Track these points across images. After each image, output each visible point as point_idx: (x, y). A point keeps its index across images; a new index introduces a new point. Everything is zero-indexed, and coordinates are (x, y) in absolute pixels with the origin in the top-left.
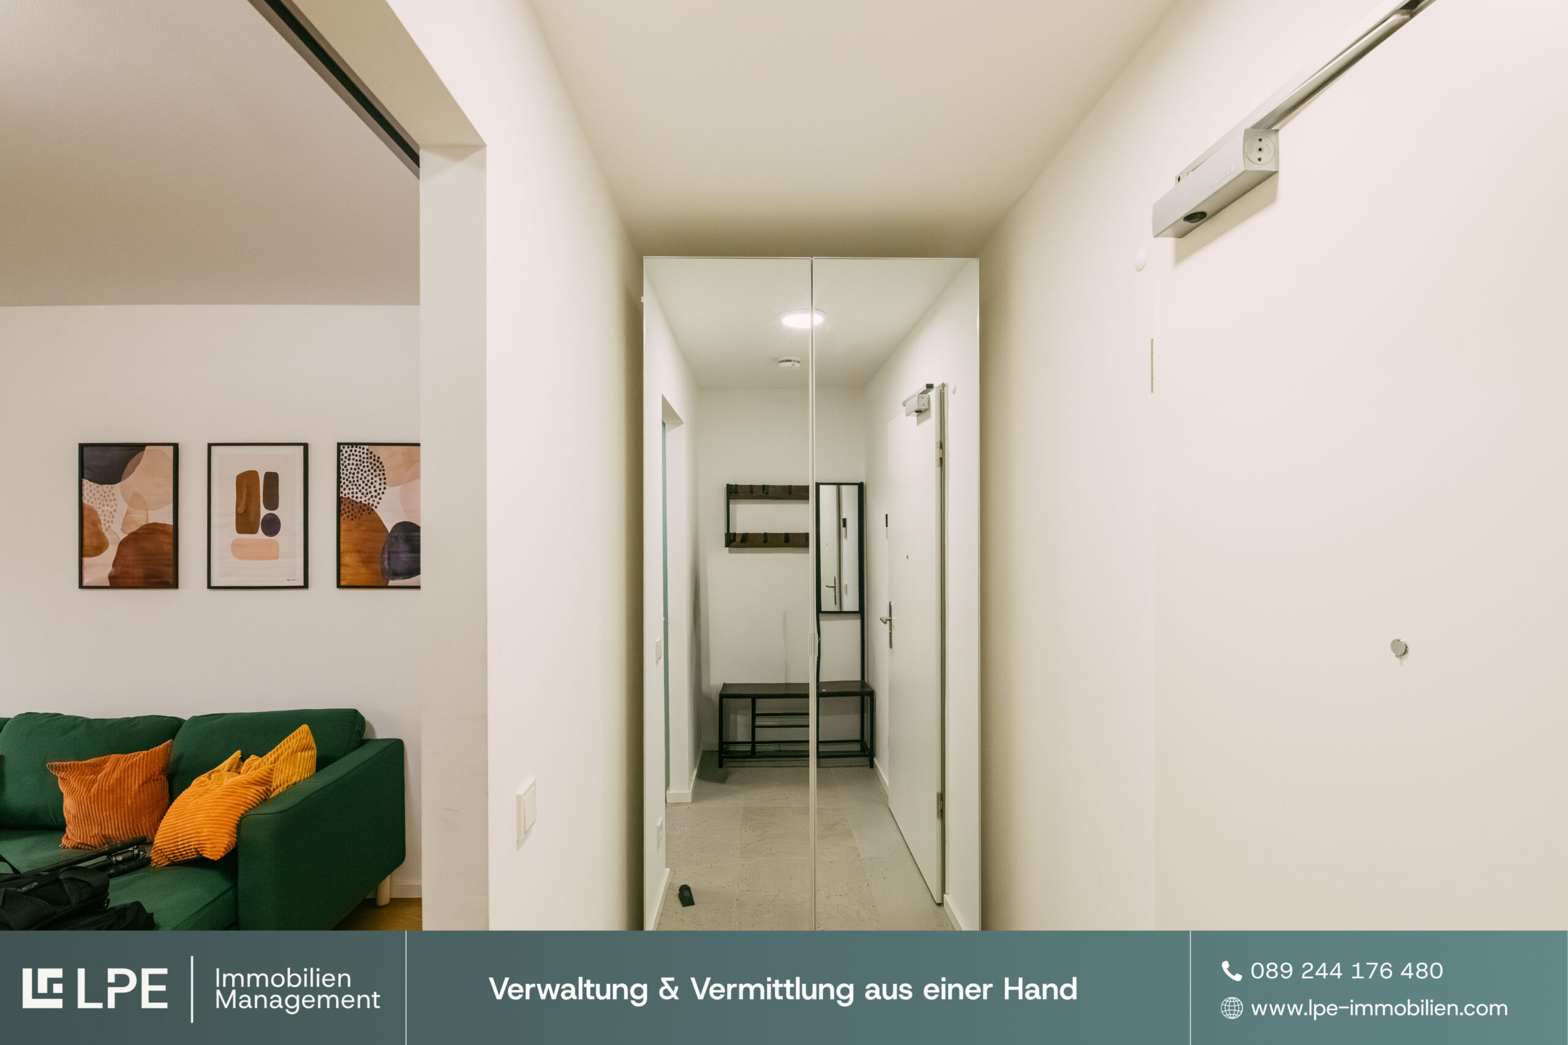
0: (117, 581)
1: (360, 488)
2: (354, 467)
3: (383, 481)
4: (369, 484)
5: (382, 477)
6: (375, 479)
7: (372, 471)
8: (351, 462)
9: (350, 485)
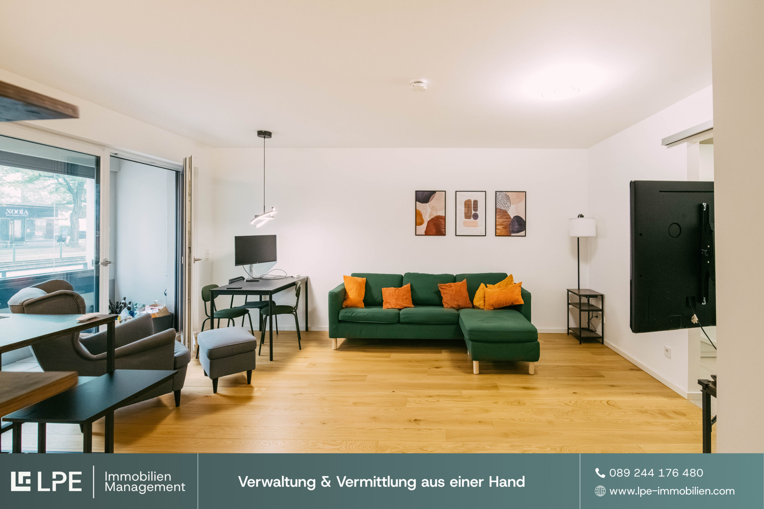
0: (427, 233)
1: (503, 205)
2: (501, 199)
3: (510, 203)
4: (506, 204)
5: (510, 202)
6: (507, 202)
7: (506, 200)
8: (500, 197)
9: (499, 204)
